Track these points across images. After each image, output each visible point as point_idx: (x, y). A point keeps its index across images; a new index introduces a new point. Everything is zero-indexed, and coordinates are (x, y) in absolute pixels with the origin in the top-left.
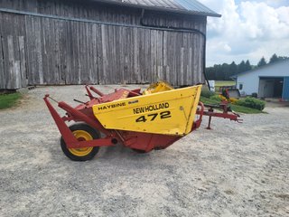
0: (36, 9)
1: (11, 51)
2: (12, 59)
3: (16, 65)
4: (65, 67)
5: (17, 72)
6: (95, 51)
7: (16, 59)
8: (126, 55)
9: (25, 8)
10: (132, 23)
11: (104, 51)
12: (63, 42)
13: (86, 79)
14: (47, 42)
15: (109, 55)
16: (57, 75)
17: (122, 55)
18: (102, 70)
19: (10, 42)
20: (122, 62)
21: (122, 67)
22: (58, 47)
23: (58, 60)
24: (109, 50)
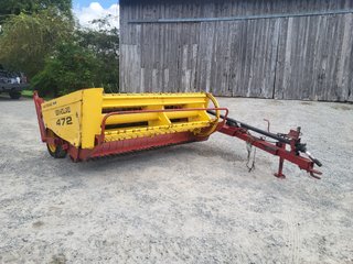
0: (212, 14)
1: (185, 60)
2: (185, 68)
3: (187, 73)
4: (234, 76)
5: (188, 81)
6: (274, 55)
7: (188, 68)
8: (324, 57)
9: (202, 15)
10: (342, 7)
11: (288, 54)
12: (235, 47)
13: (257, 91)
14: (219, 48)
15: (295, 59)
16: (223, 85)
17: (317, 57)
18: (281, 81)
19: (185, 51)
20: (315, 68)
21: (315, 76)
22: (229, 53)
23: (227, 68)
24: (296, 51)
